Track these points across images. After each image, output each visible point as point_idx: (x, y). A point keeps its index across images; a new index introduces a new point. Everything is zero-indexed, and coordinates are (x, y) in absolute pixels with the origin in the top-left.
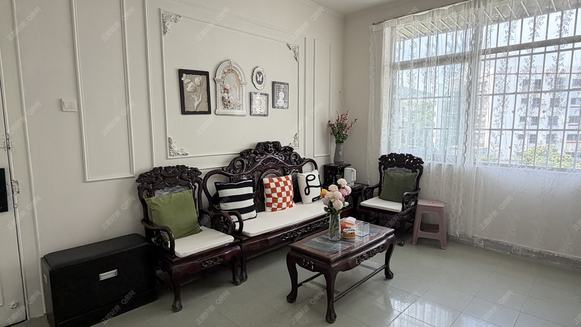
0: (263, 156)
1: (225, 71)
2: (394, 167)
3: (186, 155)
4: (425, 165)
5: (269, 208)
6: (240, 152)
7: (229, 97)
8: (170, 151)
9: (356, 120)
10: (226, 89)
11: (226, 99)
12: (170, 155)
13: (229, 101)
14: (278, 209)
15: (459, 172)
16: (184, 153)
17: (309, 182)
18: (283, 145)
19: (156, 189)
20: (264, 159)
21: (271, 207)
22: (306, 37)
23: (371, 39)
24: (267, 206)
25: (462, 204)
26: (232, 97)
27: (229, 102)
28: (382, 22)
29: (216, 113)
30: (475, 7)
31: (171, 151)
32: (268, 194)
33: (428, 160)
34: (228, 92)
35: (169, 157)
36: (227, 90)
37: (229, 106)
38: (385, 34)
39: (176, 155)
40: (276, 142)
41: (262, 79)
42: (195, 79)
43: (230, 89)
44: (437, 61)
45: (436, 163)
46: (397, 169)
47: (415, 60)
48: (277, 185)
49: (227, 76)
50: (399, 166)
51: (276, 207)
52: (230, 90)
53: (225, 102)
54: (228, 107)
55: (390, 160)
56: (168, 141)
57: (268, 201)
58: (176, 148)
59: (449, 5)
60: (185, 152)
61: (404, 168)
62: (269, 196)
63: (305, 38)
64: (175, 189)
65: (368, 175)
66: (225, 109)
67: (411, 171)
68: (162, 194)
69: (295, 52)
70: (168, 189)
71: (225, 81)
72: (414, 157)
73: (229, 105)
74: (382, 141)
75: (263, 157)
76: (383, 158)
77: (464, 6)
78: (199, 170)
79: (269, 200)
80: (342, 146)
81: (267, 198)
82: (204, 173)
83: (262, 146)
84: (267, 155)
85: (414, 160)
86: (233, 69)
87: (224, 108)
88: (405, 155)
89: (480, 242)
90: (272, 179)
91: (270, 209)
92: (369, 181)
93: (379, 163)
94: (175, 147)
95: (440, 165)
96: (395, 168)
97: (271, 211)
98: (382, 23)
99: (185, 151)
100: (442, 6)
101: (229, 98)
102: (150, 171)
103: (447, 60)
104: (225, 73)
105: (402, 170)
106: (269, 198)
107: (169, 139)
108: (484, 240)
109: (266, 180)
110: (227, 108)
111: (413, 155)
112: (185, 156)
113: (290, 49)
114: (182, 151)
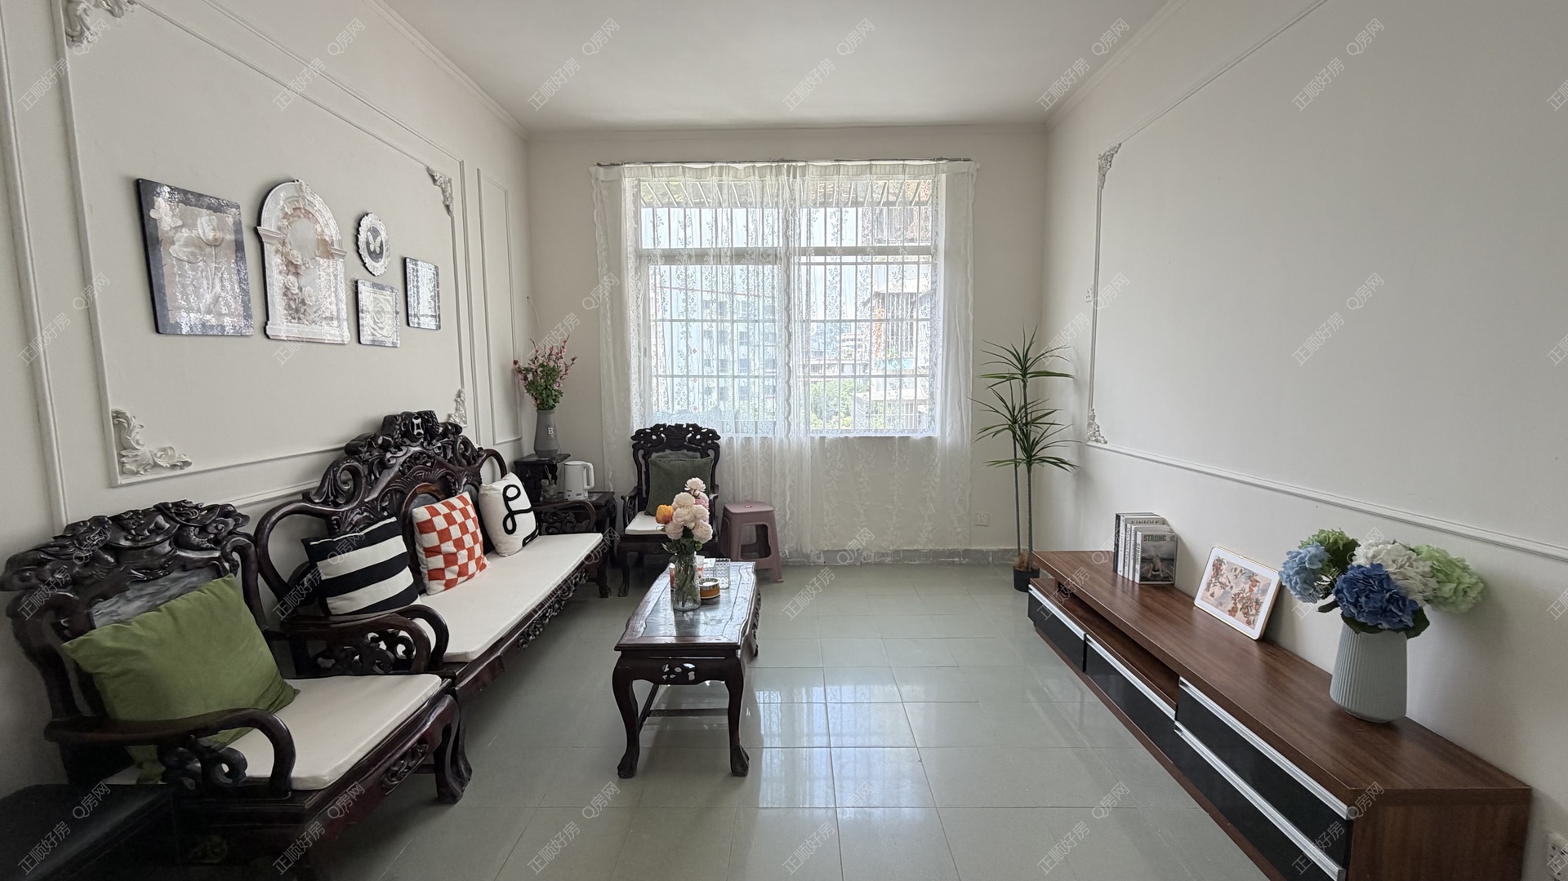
0: (402, 450)
1: (286, 210)
2: (664, 451)
3: (181, 468)
4: (722, 442)
5: (439, 581)
6: (344, 445)
7: (300, 289)
8: (124, 459)
9: (573, 360)
10: (292, 263)
11: (294, 292)
12: (123, 473)
13: (303, 300)
14: (460, 579)
15: (781, 448)
16: (176, 460)
17: (510, 503)
18: (441, 418)
19: (93, 598)
20: (405, 458)
21: (443, 578)
22: (463, 161)
23: (594, 195)
24: (431, 578)
25: (790, 502)
26: (309, 288)
27: (303, 302)
28: (618, 165)
29: (268, 333)
30: (788, 176)
31: (124, 456)
32: (433, 547)
33: (727, 432)
34: (298, 274)
35: (122, 480)
36: (296, 266)
37: (304, 314)
38: (625, 190)
39: (145, 470)
40: (426, 413)
41: (381, 247)
42: (197, 220)
43: (304, 264)
44: (731, 257)
45: (741, 436)
46: (671, 454)
47: (691, 249)
48: (450, 519)
49: (293, 225)
50: (673, 448)
51: (456, 577)
52: (303, 267)
53: (292, 303)
54: (301, 316)
55: (654, 437)
56: (114, 424)
57: (432, 567)
58: (146, 443)
59: (745, 162)
60: (180, 458)
61: (685, 451)
62: (433, 551)
63: (462, 164)
64: (165, 586)
65: (609, 474)
66: (292, 321)
67: (698, 454)
68: (120, 611)
69: (444, 192)
70: (141, 590)
71: (287, 240)
72: (701, 428)
73: (302, 310)
74: (634, 402)
75: (400, 454)
76: (641, 435)
77: (769, 171)
78: (238, 511)
79: (437, 562)
80: (552, 415)
81: (429, 559)
82: (255, 514)
83: (400, 425)
84: (410, 448)
85: (702, 434)
86: (308, 208)
87: (290, 318)
88: (685, 426)
89: (819, 558)
90: (433, 508)
91: (440, 584)
92: (611, 485)
93: (633, 446)
94: (141, 442)
95: (748, 440)
96: (668, 452)
97: (444, 588)
98: (617, 168)
99: (180, 455)
100: (734, 162)
101: (301, 291)
102: (55, 538)
103: (748, 257)
104: (286, 216)
105: (682, 456)
106: (434, 558)
107: (114, 418)
108: (824, 552)
109: (421, 513)
110: (299, 319)
111: (700, 426)
112: (178, 472)
113: (434, 181)
114: (167, 454)
